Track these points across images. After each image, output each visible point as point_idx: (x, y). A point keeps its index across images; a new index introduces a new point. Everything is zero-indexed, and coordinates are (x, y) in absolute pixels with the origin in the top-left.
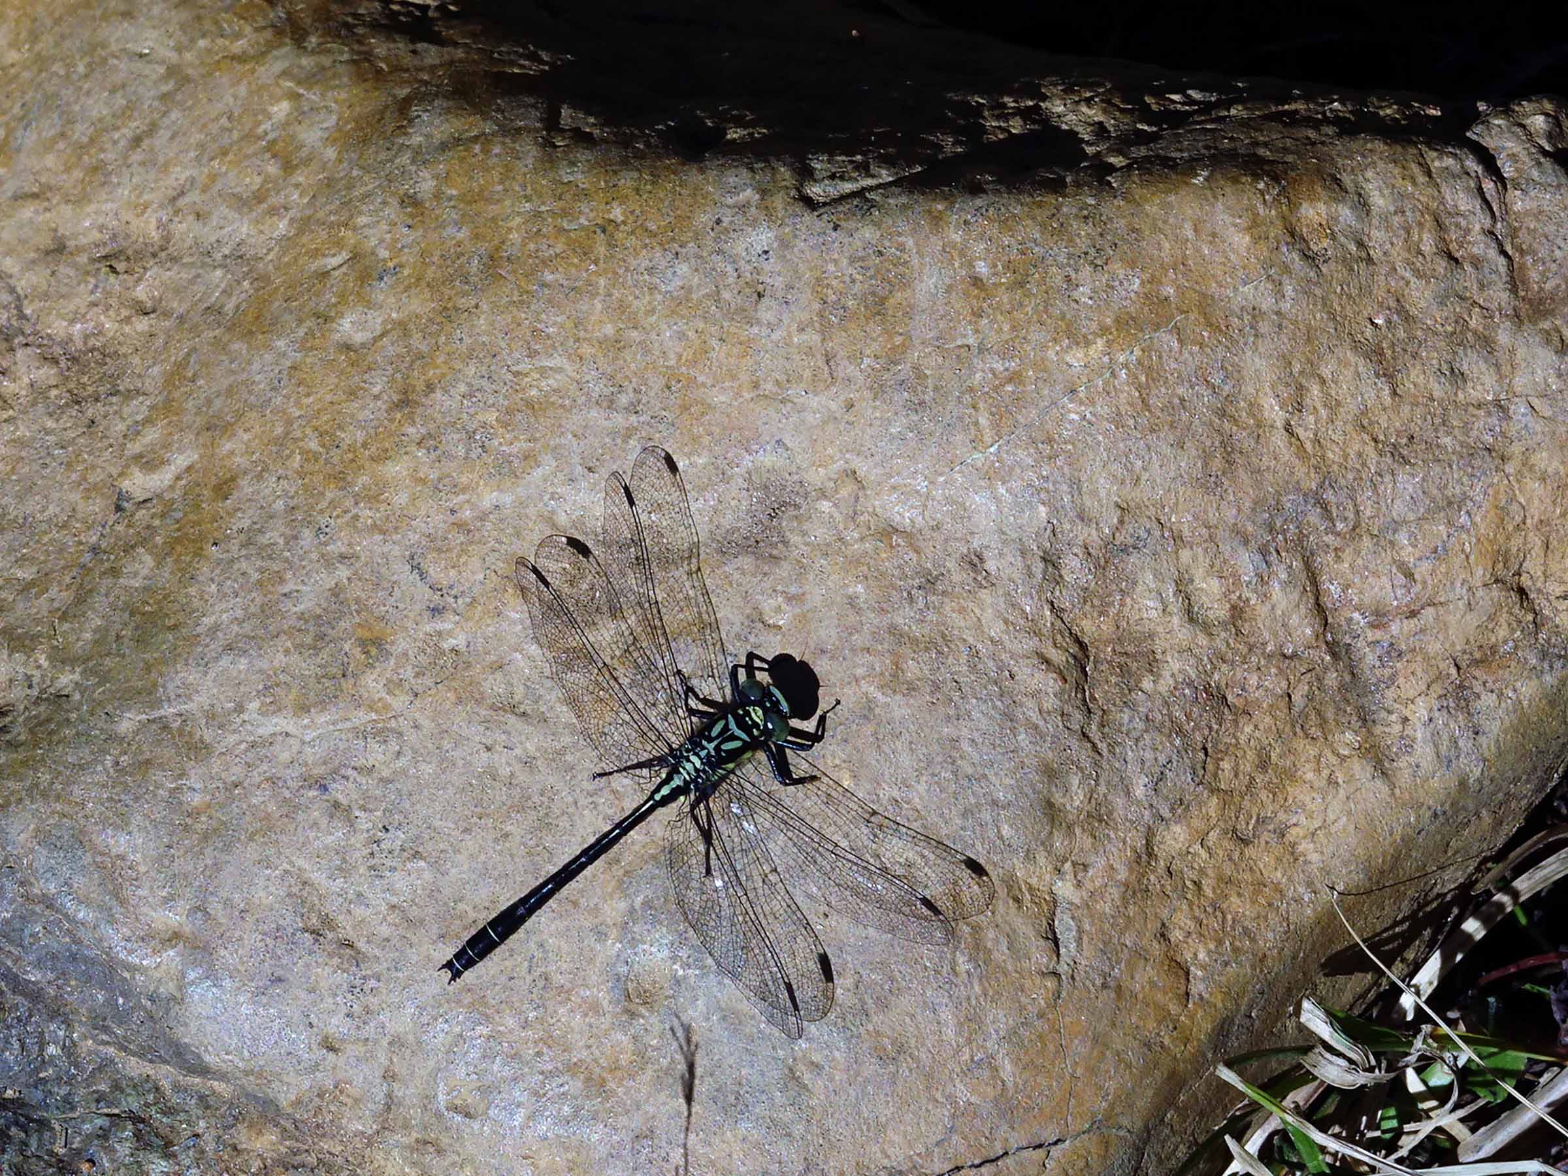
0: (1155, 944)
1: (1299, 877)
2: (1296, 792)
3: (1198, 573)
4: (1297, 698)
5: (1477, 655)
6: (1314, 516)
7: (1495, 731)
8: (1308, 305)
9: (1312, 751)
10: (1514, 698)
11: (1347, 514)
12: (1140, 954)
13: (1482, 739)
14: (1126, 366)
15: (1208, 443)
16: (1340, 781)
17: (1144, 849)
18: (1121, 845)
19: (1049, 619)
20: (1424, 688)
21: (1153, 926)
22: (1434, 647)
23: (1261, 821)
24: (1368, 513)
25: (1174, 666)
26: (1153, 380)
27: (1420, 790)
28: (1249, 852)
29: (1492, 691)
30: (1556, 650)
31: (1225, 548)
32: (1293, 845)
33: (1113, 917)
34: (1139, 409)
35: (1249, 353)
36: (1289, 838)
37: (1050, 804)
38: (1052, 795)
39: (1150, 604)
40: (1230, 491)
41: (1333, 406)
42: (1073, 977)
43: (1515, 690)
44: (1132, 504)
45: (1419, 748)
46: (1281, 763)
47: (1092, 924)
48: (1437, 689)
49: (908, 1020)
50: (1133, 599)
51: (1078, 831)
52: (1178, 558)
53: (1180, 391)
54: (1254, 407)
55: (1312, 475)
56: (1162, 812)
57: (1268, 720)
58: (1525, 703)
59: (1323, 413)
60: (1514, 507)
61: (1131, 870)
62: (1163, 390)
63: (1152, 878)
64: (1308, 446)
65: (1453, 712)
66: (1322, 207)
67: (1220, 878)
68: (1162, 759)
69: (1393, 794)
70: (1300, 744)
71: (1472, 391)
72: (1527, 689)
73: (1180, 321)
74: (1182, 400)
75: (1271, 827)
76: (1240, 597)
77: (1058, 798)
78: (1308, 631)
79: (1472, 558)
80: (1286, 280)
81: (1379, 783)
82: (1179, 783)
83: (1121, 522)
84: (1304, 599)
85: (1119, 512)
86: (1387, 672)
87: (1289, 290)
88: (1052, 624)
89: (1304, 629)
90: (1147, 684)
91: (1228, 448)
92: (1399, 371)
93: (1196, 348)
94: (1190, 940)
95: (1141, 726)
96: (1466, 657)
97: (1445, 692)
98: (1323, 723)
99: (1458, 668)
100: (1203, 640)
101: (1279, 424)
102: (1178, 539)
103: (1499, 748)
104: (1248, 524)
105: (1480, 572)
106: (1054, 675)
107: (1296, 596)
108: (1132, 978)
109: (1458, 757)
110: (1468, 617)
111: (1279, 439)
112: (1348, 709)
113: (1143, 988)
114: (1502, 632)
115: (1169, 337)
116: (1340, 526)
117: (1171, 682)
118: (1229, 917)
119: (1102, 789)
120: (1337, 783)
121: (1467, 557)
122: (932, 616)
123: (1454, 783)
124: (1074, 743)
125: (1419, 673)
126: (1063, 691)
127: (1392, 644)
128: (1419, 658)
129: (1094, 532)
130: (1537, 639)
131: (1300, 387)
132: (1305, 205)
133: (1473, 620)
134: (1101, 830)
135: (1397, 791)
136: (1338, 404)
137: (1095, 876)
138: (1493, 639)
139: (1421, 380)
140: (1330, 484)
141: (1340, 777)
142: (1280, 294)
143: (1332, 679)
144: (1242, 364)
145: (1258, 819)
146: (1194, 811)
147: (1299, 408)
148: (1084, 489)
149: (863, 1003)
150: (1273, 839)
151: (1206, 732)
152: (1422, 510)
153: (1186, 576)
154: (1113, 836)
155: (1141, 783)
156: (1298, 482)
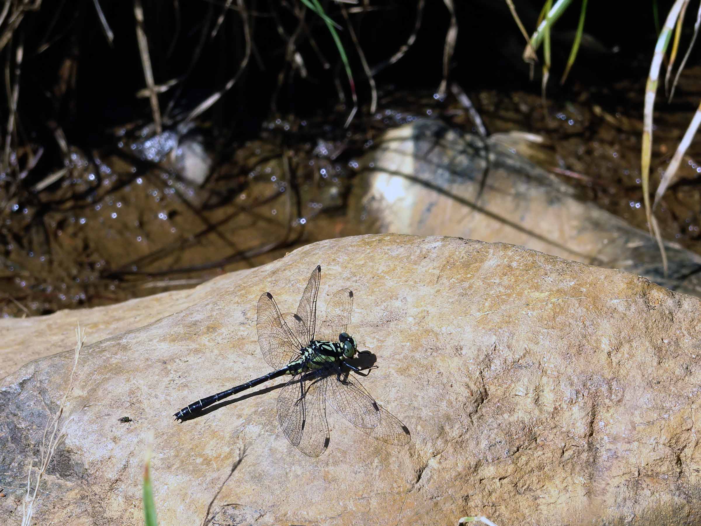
0: (461, 500)
1: (535, 517)
2: (548, 485)
3: (547, 390)
4: (567, 455)
5: (650, 473)
6: (604, 388)
7: (644, 506)
8: (638, 317)
9: (564, 475)
10: (658, 498)
11: (619, 394)
12: (452, 498)
13: (637, 506)
14: (553, 303)
15: (573, 342)
16: (569, 490)
17: (474, 466)
18: (465, 459)
19: (477, 375)
20: (621, 474)
21: (464, 493)
22: (633, 460)
23: (529, 489)
24: (627, 398)
25: (519, 414)
26: (562, 312)
27: (602, 511)
28: (518, 496)
29: (650, 490)
30: (684, 490)
31: (562, 384)
32: (538, 505)
33: (448, 481)
34: (551, 319)
35: (605, 321)
36: (538, 501)
37: (442, 428)
38: (445, 426)
39: (522, 389)
40: (574, 363)
41: (632, 356)
42: (419, 489)
43: (660, 495)
44: (531, 352)
45: (608, 495)
46: (548, 472)
47: (438, 478)
48: (627, 477)
49: (343, 473)
50: (515, 385)
51: (449, 444)
52: (541, 379)
53: (571, 321)
54: (598, 341)
55: (611, 374)
56: (488, 458)
57: (550, 454)
58: (662, 503)
59: (626, 356)
60: (689, 421)
61: (464, 469)
62: (564, 318)
63: (472, 478)
64: (614, 364)
65: (630, 489)
66: (661, 295)
67: (500, 497)
68: (498, 440)
69: (590, 506)
70: (559, 470)
71: (692, 379)
72: (666, 498)
73: (583, 299)
74: (570, 324)
75: (532, 494)
76: (560, 405)
77: (447, 428)
78: (583, 430)
79: (663, 431)
80: (633, 305)
81: (585, 498)
82: (500, 451)
83: (524, 356)
84: (586, 418)
85: (525, 351)
86: (609, 464)
87: (633, 309)
88: (478, 378)
89: (581, 428)
90: (506, 416)
91: (580, 349)
92: (665, 359)
93: (585, 310)
94: (476, 509)
95: (496, 426)
96: (645, 471)
97: (629, 480)
98: (573, 469)
99: (639, 474)
100: (537, 412)
101: (606, 351)
102: (544, 372)
103: (643, 514)
104: (576, 378)
105: (664, 438)
106: (469, 391)
107: (584, 414)
108: (444, 504)
109: (624, 506)
110: (651, 454)
111: (603, 357)
112: (586, 471)
113: (447, 510)
114: (664, 469)
115: (576, 302)
116: (613, 397)
117: (516, 419)
118: (498, 513)
119: (467, 436)
120: (568, 491)
121: (661, 430)
122: (430, 359)
123: (618, 516)
124: (464, 416)
125: (622, 468)
126: (469, 398)
127: (615, 452)
128: (624, 461)
129: (511, 355)
130: (677, 481)
131: (621, 344)
132: (655, 290)
133: (654, 456)
134: (459, 449)
135: (592, 506)
136: (633, 356)
137: (448, 464)
138: (659, 470)
139: (673, 365)
140: (616, 381)
141: (570, 488)
142: (628, 308)
143: (584, 456)
144: (601, 324)
145: (528, 488)
146: (502, 465)
147: (617, 350)
148: (515, 338)
149: (328, 461)
150: (531, 499)
151: (522, 443)
152: (650, 406)
153: (541, 388)
154: (463, 454)
155: (485, 443)
156: (604, 373)
